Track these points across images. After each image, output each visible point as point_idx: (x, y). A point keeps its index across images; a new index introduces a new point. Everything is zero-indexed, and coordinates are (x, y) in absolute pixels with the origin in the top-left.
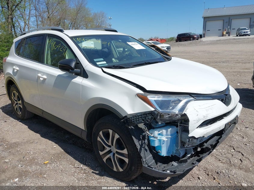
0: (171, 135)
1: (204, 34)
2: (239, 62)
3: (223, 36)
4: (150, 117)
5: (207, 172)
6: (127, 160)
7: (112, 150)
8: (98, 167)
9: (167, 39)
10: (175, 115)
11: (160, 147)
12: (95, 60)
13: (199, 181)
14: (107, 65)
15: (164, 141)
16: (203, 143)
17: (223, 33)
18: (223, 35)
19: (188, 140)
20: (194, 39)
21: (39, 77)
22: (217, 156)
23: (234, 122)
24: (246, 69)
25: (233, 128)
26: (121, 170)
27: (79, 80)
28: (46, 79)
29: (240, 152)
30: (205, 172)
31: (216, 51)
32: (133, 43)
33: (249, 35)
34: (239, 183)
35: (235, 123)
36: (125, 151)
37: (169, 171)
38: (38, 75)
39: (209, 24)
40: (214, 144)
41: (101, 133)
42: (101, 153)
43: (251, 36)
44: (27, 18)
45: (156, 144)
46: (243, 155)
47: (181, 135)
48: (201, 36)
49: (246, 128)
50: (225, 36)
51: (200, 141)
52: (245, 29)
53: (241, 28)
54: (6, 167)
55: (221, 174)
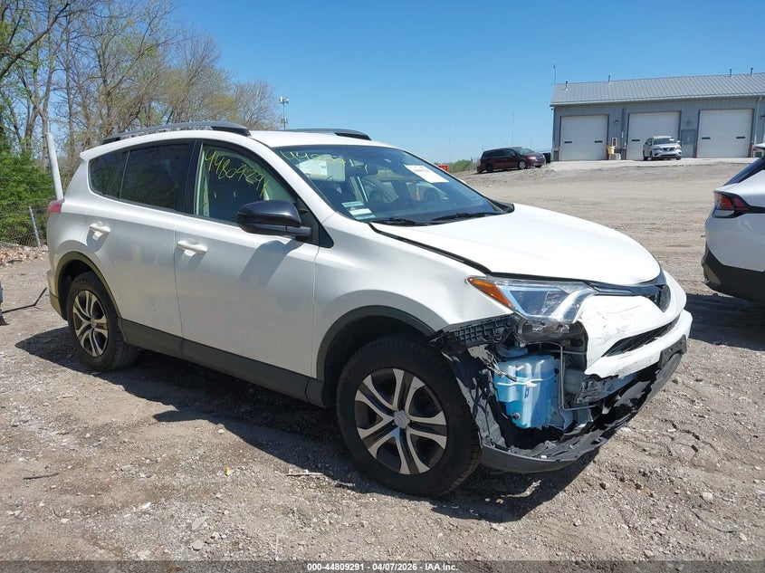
0: (543, 375)
1: (556, 153)
2: (659, 229)
3: (607, 159)
4: (502, 330)
5: (619, 475)
6: (442, 441)
7: (396, 422)
8: (349, 471)
9: (451, 164)
10: (556, 327)
11: (518, 404)
12: (346, 205)
13: (604, 492)
14: (373, 216)
15: (528, 389)
16: (614, 395)
17: (607, 151)
18: (608, 155)
19: (583, 384)
20: (529, 164)
21: (181, 249)
22: (637, 442)
23: (678, 349)
24: (679, 246)
25: (677, 362)
26: (422, 468)
27: (307, 252)
28: (204, 253)
29: (689, 432)
30: (614, 473)
31: (593, 200)
32: (418, 167)
33: (678, 158)
34: (696, 492)
35: (680, 352)
36: (440, 419)
37: (545, 457)
38: (179, 243)
39: (568, 124)
40: (639, 396)
41: (368, 381)
42: (363, 433)
43: (684, 161)
44: (41, 93)
45: (511, 397)
46: (697, 437)
47: (565, 377)
48: (548, 158)
49: (697, 380)
50: (614, 158)
51: (609, 390)
52: (666, 141)
53: (655, 138)
54: (108, 480)
55: (654, 476)
